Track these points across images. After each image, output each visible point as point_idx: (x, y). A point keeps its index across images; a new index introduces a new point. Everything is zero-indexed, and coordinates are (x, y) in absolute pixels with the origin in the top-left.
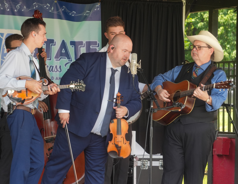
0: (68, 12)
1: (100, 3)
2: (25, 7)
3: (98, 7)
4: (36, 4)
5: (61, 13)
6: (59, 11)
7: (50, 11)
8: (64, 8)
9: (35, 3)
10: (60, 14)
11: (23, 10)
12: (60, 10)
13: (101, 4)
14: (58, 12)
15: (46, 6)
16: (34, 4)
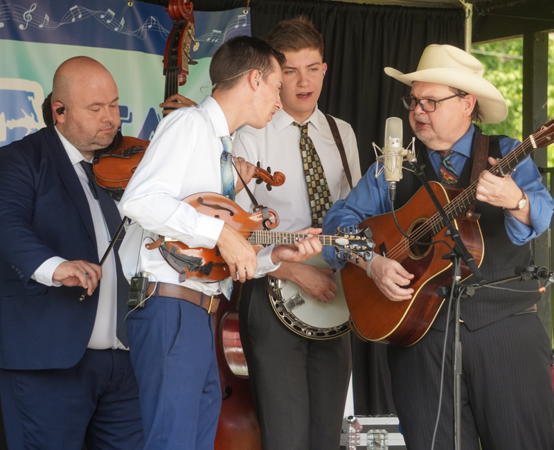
0: (163, 33)
1: (249, 8)
2: (47, 17)
3: (242, 21)
4: (76, 9)
5: (146, 37)
6: (139, 30)
7: (116, 29)
8: (153, 21)
9: (76, 7)
10: (142, 37)
11: (41, 26)
12: (142, 27)
13: (251, 12)
14: (136, 33)
15: (104, 14)
16: (71, 9)
